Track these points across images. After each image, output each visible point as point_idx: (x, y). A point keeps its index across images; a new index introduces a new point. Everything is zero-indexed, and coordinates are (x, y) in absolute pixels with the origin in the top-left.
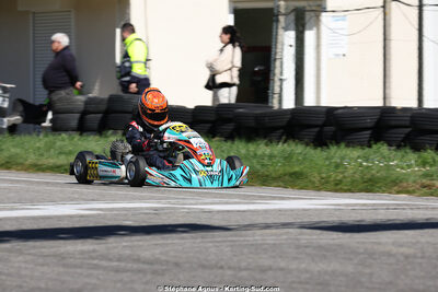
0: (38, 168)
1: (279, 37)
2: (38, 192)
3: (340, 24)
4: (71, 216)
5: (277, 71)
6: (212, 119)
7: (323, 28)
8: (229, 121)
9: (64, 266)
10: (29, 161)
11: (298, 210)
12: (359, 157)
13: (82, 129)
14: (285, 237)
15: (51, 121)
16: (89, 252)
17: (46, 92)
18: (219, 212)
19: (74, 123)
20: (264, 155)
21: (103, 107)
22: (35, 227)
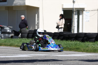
1: (74, 17)
3: (88, 14)
4: (26, 57)
5: (73, 24)
6: (58, 35)
7: (84, 15)
8: (62, 36)
10: (16, 45)
11: (78, 56)
12: (92, 44)
13: (28, 37)
14: (75, 63)
15: (21, 35)
17: (20, 29)
18: (60, 57)
19: (26, 36)
20: (70, 44)
21: (33, 32)
22: (17, 60)
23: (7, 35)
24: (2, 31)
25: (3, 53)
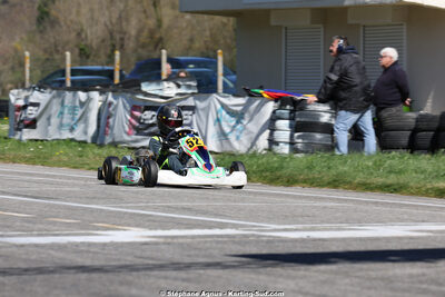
0: (367, 187)
2: (366, 211)
4: (400, 238)
9: (392, 289)
10: (357, 180)
13: (413, 147)
16: (418, 276)
19: (405, 141)
21: (435, 125)
23: (318, 136)
24: (298, 119)
25: (300, 219)
